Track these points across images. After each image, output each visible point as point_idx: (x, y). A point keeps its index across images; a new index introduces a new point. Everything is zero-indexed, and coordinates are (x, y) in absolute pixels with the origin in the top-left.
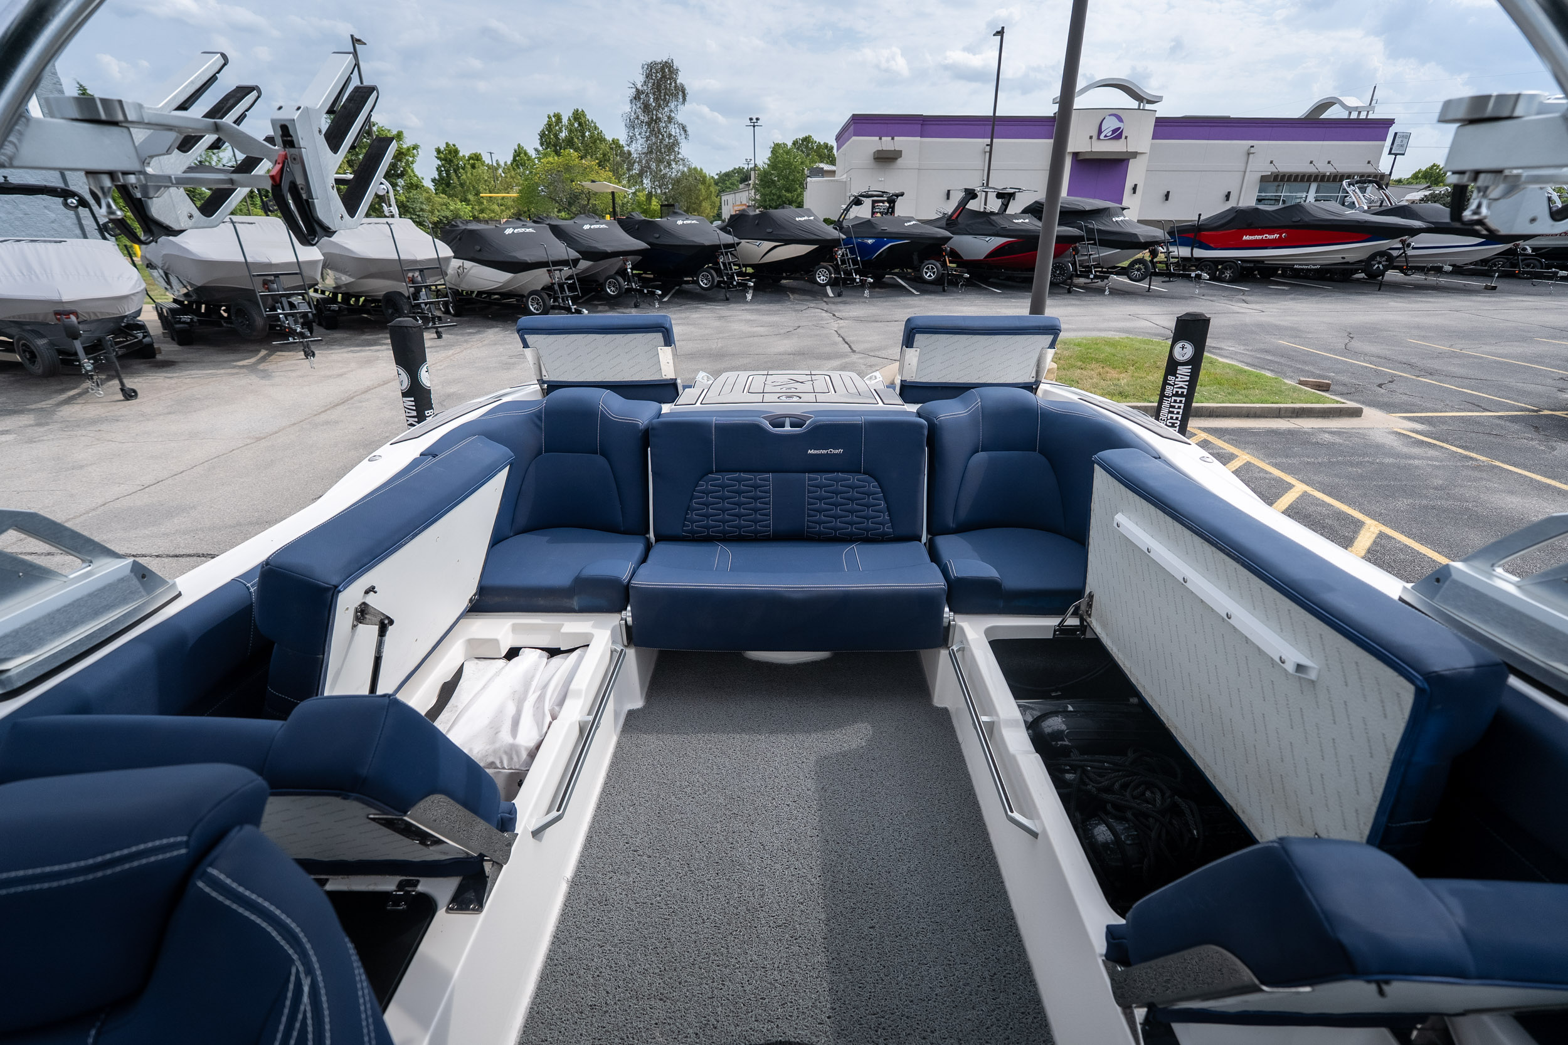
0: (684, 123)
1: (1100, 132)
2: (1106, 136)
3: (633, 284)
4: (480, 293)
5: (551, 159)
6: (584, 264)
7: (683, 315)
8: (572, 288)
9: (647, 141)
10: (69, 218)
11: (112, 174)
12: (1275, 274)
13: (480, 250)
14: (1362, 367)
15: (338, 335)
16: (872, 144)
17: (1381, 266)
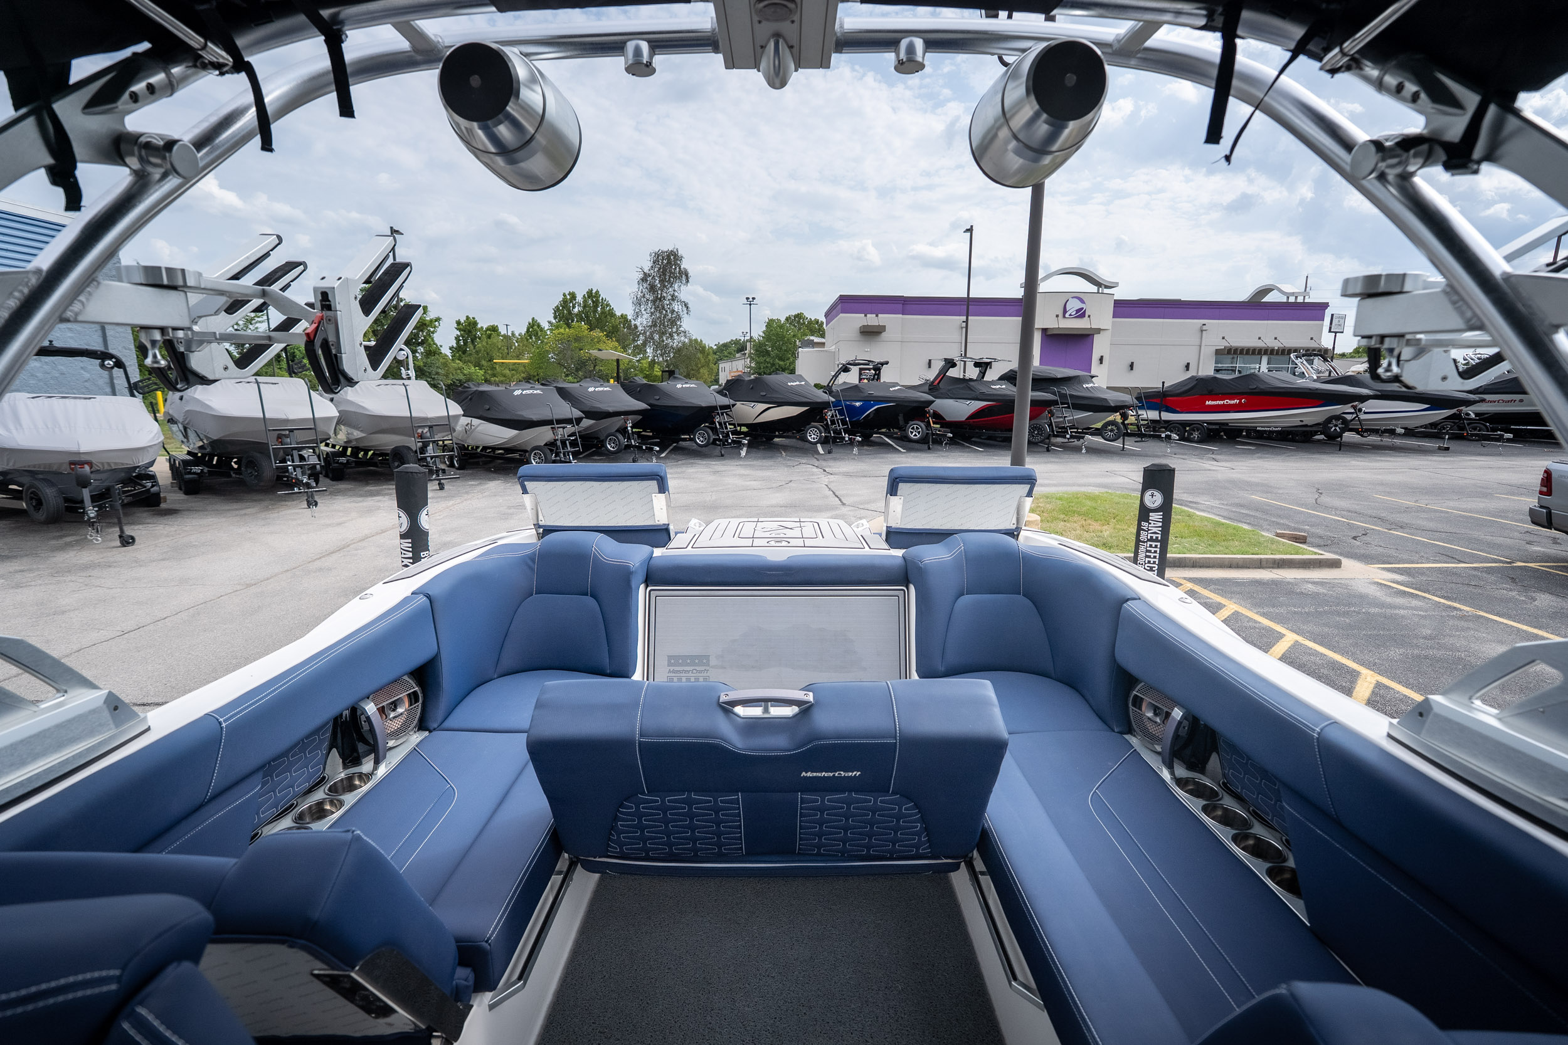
0: (686, 301)
1: (1065, 311)
2: (1070, 315)
3: (633, 441)
4: (485, 448)
5: (562, 330)
6: (587, 423)
7: (679, 470)
8: (574, 444)
9: (651, 316)
10: (102, 377)
11: (163, 330)
12: (1240, 436)
13: (489, 409)
14: (1334, 520)
15: (342, 486)
16: (859, 320)
17: (1337, 428)
